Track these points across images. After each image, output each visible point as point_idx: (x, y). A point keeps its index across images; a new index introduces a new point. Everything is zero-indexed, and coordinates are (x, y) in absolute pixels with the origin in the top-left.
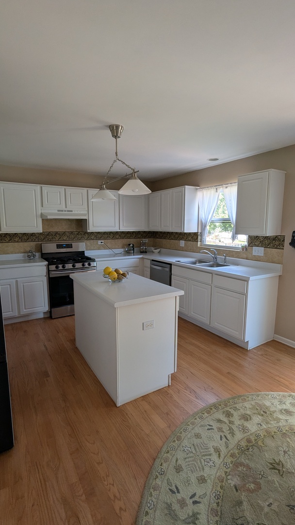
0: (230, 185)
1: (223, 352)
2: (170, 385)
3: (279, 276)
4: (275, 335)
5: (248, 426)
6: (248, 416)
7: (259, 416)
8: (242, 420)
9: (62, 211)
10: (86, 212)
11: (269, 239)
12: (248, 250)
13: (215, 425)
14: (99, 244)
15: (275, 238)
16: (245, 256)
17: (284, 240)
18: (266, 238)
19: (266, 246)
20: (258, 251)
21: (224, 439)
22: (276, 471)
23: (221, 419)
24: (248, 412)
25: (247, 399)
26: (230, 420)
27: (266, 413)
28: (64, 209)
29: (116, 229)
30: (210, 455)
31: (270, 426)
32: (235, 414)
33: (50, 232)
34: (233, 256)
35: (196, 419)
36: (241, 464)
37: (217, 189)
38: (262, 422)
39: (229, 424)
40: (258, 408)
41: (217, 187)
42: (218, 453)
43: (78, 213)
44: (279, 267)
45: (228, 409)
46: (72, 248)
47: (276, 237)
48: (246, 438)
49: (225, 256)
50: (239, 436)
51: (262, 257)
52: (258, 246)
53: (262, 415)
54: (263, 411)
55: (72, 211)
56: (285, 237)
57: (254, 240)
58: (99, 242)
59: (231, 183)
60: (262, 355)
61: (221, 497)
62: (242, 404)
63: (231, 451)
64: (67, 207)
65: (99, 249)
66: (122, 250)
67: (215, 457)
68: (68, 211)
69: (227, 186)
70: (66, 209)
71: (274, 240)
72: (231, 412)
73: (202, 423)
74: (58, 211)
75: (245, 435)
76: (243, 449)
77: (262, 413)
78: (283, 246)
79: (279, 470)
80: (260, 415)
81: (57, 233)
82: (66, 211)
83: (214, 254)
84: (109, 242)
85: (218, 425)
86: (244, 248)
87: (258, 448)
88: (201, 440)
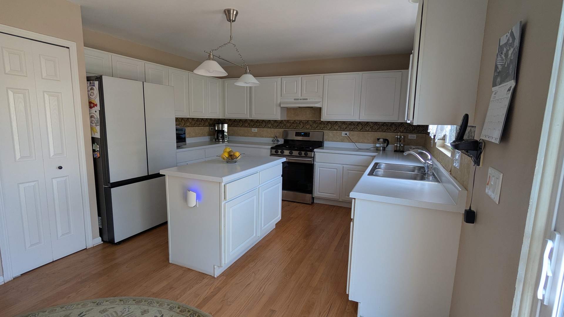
9: (298, 99)
10: (321, 100)
14: (343, 135)
28: (300, 97)
29: (356, 118)
33: (295, 121)
43: (313, 102)
46: (309, 136)
55: (307, 99)
58: (344, 133)
64: (302, 96)
65: (342, 141)
66: (371, 146)
68: (303, 99)
70: (302, 98)
74: (295, 100)
81: (301, 122)
82: (301, 100)
84: (355, 134)
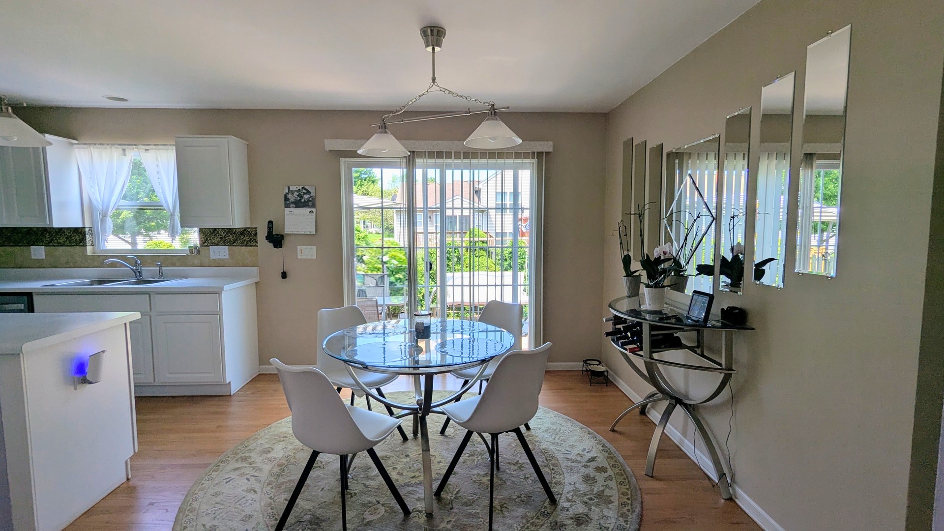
0: (154, 147)
1: (197, 409)
2: (130, 477)
3: (256, 283)
4: (261, 366)
5: (273, 455)
6: (268, 449)
7: (280, 443)
8: (264, 455)
11: (235, 233)
12: (202, 252)
13: (233, 475)
15: (244, 232)
16: (196, 261)
17: (257, 233)
18: (230, 231)
19: (231, 244)
20: (220, 252)
21: (252, 479)
22: (317, 468)
23: (238, 467)
24: (267, 446)
25: (259, 437)
26: (249, 461)
27: (286, 437)
30: (244, 497)
31: (295, 444)
32: (252, 455)
34: (174, 265)
35: (203, 484)
36: (282, 484)
37: (124, 150)
38: (286, 445)
39: (250, 466)
40: (275, 438)
41: (124, 147)
42: (252, 491)
44: (255, 270)
45: (240, 455)
47: (245, 229)
48: (276, 465)
49: (161, 266)
50: (267, 468)
51: (227, 261)
52: (217, 245)
53: (283, 440)
54: (283, 437)
56: (258, 229)
57: (210, 236)
59: (155, 145)
60: (253, 393)
61: (277, 514)
62: (255, 444)
63: (267, 482)
67: (251, 496)
69: (147, 147)
71: (242, 234)
72: (247, 456)
73: (215, 482)
75: (274, 463)
76: (278, 473)
77: (282, 439)
78: (256, 242)
79: (320, 467)
80: (280, 441)
83: (136, 264)
85: (237, 472)
86: (195, 251)
87: (293, 464)
88: (224, 494)
